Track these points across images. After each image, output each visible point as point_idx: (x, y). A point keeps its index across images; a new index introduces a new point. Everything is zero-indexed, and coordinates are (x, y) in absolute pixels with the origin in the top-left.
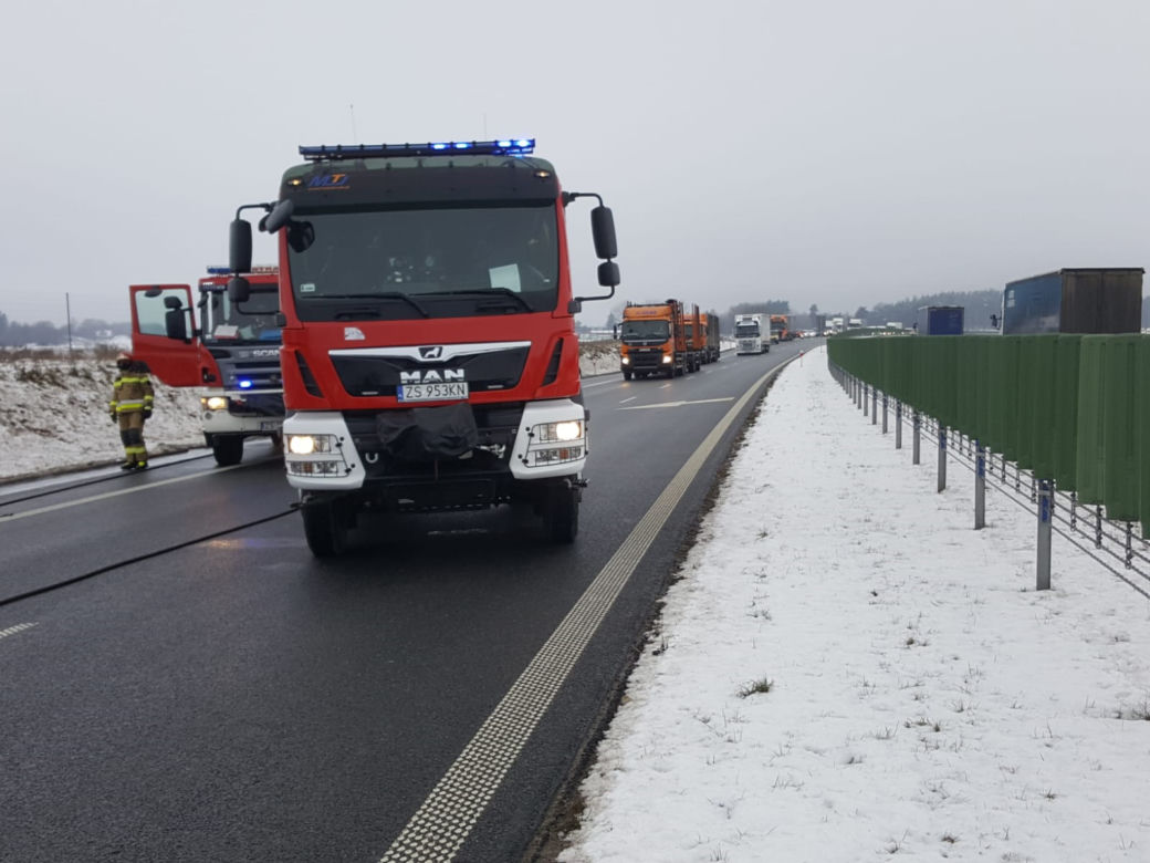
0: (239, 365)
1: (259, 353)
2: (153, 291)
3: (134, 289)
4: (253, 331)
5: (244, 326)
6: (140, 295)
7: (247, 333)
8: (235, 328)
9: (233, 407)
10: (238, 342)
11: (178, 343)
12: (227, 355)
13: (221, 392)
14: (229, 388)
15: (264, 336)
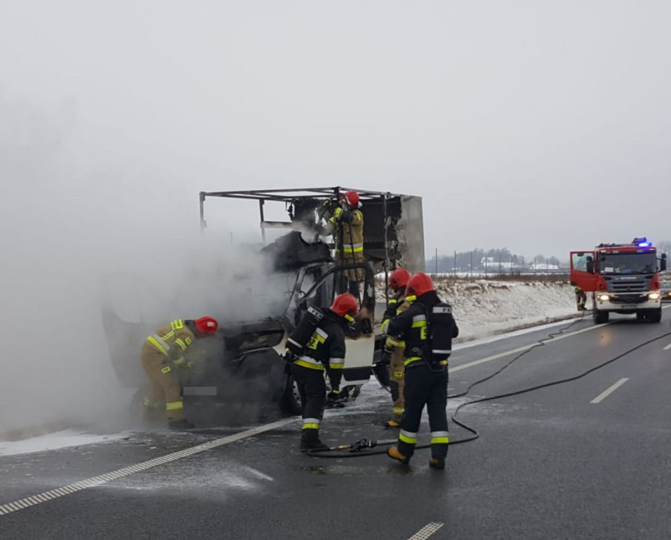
0: (615, 283)
1: (623, 278)
2: (581, 254)
3: (572, 253)
4: (620, 269)
5: (616, 267)
6: (575, 256)
7: (618, 271)
8: (612, 269)
9: (612, 300)
10: (614, 274)
11: (590, 275)
12: (610, 279)
13: (607, 293)
14: (610, 292)
15: (624, 272)
